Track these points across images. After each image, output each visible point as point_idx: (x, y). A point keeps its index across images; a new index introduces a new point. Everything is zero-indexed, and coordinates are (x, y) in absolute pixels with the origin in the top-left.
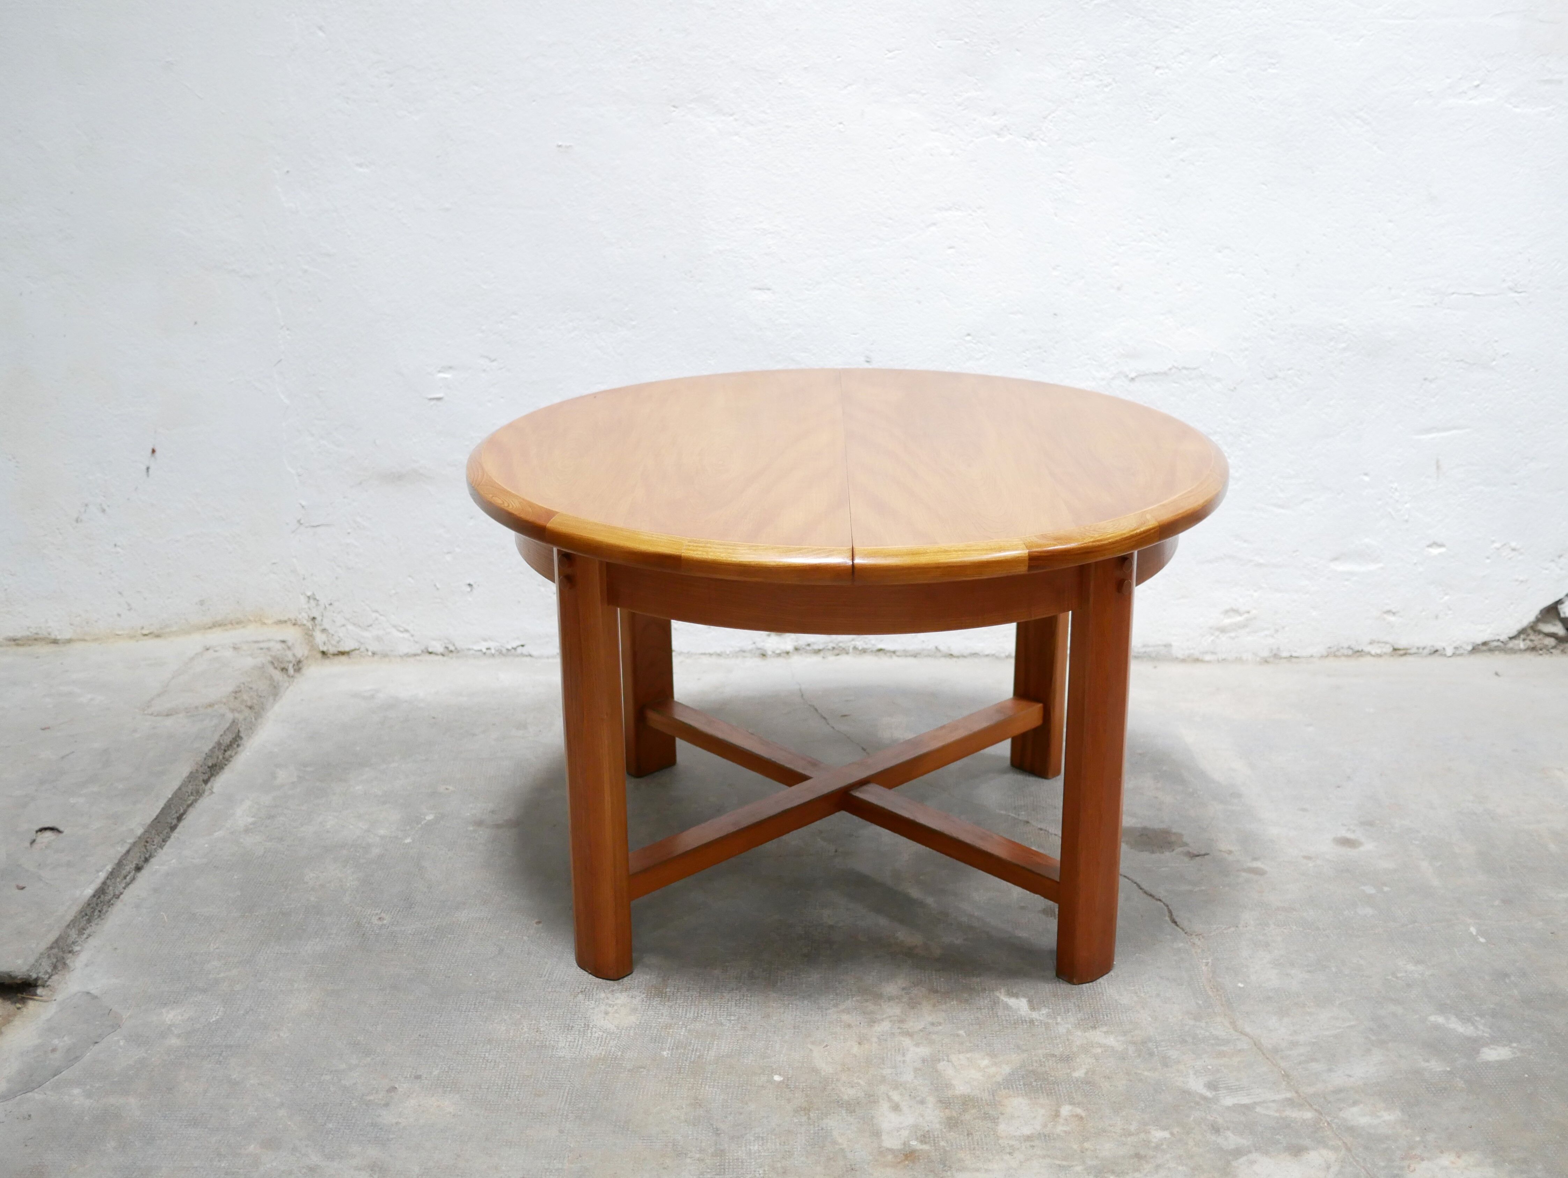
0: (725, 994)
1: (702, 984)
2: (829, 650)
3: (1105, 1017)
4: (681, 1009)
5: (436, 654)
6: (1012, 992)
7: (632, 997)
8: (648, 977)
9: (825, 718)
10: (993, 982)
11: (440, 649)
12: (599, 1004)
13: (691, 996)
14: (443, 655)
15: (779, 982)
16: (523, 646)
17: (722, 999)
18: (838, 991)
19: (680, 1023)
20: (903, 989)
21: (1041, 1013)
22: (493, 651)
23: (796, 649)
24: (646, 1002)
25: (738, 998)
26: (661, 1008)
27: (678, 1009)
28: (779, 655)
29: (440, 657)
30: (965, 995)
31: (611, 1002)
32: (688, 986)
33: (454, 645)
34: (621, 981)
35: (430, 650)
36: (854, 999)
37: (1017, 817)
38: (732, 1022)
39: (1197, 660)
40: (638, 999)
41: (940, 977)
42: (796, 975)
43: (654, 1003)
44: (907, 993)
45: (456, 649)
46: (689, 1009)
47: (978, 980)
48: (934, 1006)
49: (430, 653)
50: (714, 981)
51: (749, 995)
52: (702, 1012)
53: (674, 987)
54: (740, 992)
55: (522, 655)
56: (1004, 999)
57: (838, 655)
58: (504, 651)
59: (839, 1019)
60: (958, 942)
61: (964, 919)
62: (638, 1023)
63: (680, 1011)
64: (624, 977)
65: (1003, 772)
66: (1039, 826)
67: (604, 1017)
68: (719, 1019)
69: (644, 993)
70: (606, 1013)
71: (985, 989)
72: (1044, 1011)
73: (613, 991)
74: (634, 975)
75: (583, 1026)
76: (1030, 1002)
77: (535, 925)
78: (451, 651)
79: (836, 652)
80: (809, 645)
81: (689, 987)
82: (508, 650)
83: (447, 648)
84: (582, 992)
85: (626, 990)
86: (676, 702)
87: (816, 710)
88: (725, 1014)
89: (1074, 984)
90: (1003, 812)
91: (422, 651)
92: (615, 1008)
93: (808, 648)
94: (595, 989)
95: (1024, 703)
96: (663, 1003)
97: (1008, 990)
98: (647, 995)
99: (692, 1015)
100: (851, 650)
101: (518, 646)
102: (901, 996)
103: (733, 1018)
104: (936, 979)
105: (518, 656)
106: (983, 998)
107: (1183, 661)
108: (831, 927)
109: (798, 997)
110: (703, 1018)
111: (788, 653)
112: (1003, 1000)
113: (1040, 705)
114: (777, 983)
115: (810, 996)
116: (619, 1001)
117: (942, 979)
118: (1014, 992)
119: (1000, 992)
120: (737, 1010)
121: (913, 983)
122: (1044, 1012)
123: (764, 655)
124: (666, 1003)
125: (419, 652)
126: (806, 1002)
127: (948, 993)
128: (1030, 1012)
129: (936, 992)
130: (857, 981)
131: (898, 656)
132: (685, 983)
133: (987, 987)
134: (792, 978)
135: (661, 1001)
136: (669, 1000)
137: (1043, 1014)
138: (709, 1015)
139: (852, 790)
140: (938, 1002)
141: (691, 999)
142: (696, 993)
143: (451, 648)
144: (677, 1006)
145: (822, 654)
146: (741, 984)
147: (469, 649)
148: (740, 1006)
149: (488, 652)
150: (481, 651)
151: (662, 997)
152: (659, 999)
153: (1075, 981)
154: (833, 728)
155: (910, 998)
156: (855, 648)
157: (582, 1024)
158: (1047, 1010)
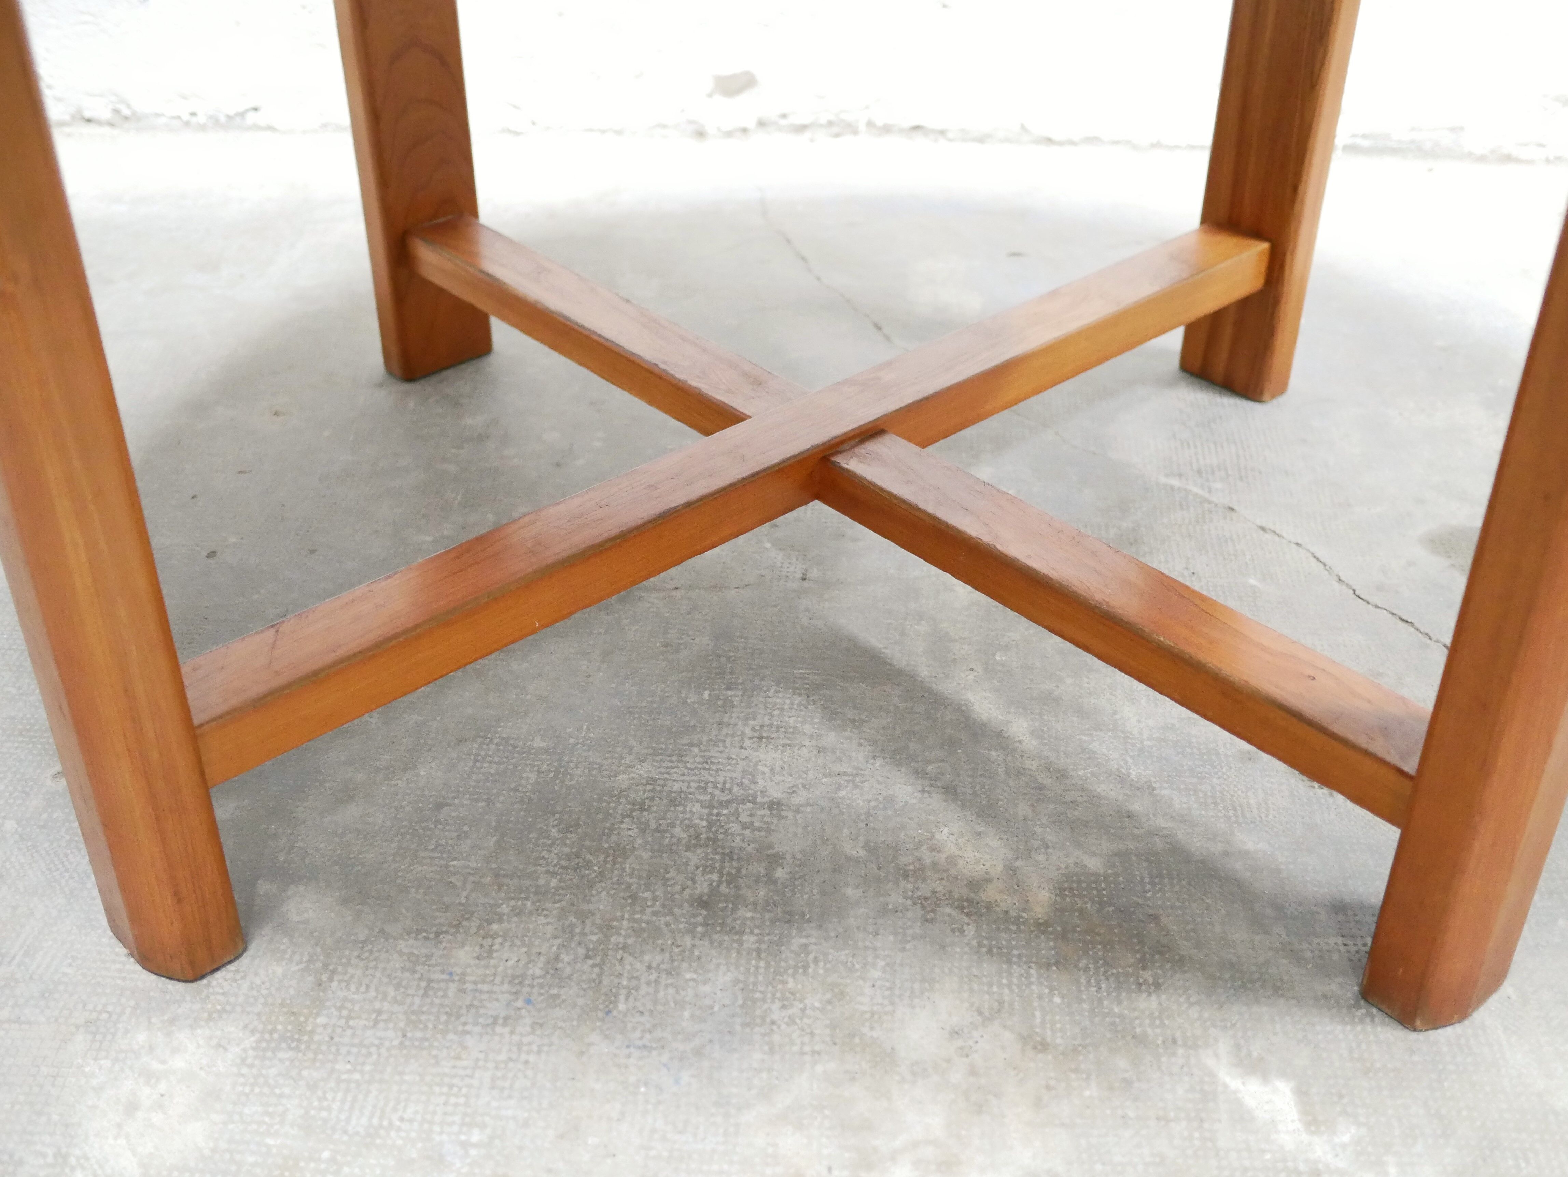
0: (470, 1041)
1: (417, 1001)
2: (821, 126)
3: (1523, 1165)
4: (340, 1095)
5: (99, 123)
6: (1249, 1055)
7: (219, 1045)
8: (279, 971)
9: (803, 259)
10: (1194, 1012)
11: (106, 114)
12: (122, 1070)
13: (378, 1047)
14: (111, 124)
15: (622, 998)
16: (256, 109)
17: (458, 1058)
18: (776, 1038)
19: (326, 1155)
20: (955, 1033)
21: (1337, 1140)
22: (201, 119)
23: (761, 124)
24: (251, 1066)
25: (503, 1057)
26: (287, 1091)
27: (329, 1096)
28: (729, 134)
29: (106, 130)
30: (1122, 1063)
31: (156, 1066)
32: (377, 1005)
33: (129, 106)
34: (205, 981)
35: (87, 114)
36: (819, 1068)
37: (1206, 495)
38: (473, 1152)
39: (1508, 158)
40: (235, 1050)
41: (1052, 989)
42: (669, 973)
43: (273, 1071)
44: (964, 1052)
45: (134, 113)
46: (360, 1097)
47: (1153, 1002)
48: (1038, 1104)
49: (89, 121)
50: (452, 988)
51: (535, 1048)
52: (395, 1110)
53: (340, 1008)
54: (512, 1033)
55: (257, 127)
56: (1228, 1080)
57: (837, 135)
58: (223, 119)
59: (770, 1150)
60: (1094, 864)
61: (1106, 789)
62: (207, 1152)
63: (336, 1106)
64: (218, 969)
65: (1170, 384)
66: (1259, 522)
67: (119, 1126)
68: (437, 1138)
69: (253, 1032)
70: (132, 1107)
71: (1174, 1042)
72: (1346, 1135)
73: (172, 1021)
74: (244, 962)
75: (50, 1160)
76: (1302, 1094)
77: (49, 782)
78: (126, 118)
79: (835, 130)
80: (784, 116)
81: (379, 1012)
82: (229, 117)
83: (116, 111)
84: (88, 1023)
85: (210, 1018)
86: (483, 226)
87: (789, 241)
88: (457, 1119)
89: (1415, 1030)
90: (1175, 482)
91: (73, 117)
92: (163, 1087)
93: (783, 122)
94: (128, 1011)
95: (1228, 242)
96: (294, 1073)
97: (1238, 1047)
98: (258, 1042)
99: (364, 1121)
100: (862, 127)
101: (247, 111)
102: (948, 1061)
103: (476, 1136)
104: (1040, 998)
105: (249, 128)
106: (1171, 1074)
107: (1482, 159)
108: (775, 806)
109: (665, 1058)
110: (393, 1134)
111: (745, 131)
112: (1225, 1086)
113: (1264, 246)
114: (615, 1002)
115: (698, 1052)
116: (179, 1063)
117: (1057, 1000)
118: (1255, 1054)
119: (1217, 1056)
120: (494, 1104)
121: (980, 1012)
122: (1346, 1138)
123: (701, 134)
124: (305, 1073)
125: (67, 118)
126: (685, 1077)
127: (1075, 1050)
128: (1305, 1137)
129: (1043, 1047)
130: (829, 1002)
131: (951, 140)
132: (372, 993)
133: (1178, 1034)
134: (657, 982)
135: (292, 1061)
136: (314, 1060)
137: (1344, 1146)
138: (411, 1121)
139: (840, 452)
140: (1048, 1088)
141: (375, 1057)
142: (391, 1034)
143: (126, 112)
144: (332, 1084)
145: (808, 135)
146: (520, 1003)
147: (158, 115)
148: (502, 1089)
149: (194, 120)
150: (179, 118)
151: (297, 1049)
152: (291, 1054)
153: (1418, 1023)
154: (818, 279)
155: (973, 1072)
156: (870, 124)
157: (50, 1152)
158: (1353, 1130)
